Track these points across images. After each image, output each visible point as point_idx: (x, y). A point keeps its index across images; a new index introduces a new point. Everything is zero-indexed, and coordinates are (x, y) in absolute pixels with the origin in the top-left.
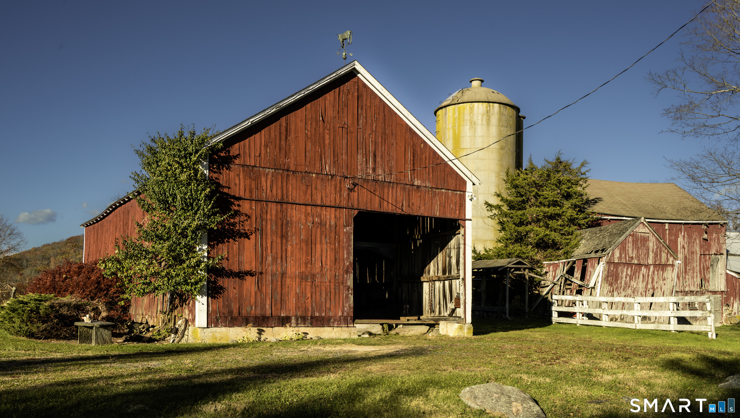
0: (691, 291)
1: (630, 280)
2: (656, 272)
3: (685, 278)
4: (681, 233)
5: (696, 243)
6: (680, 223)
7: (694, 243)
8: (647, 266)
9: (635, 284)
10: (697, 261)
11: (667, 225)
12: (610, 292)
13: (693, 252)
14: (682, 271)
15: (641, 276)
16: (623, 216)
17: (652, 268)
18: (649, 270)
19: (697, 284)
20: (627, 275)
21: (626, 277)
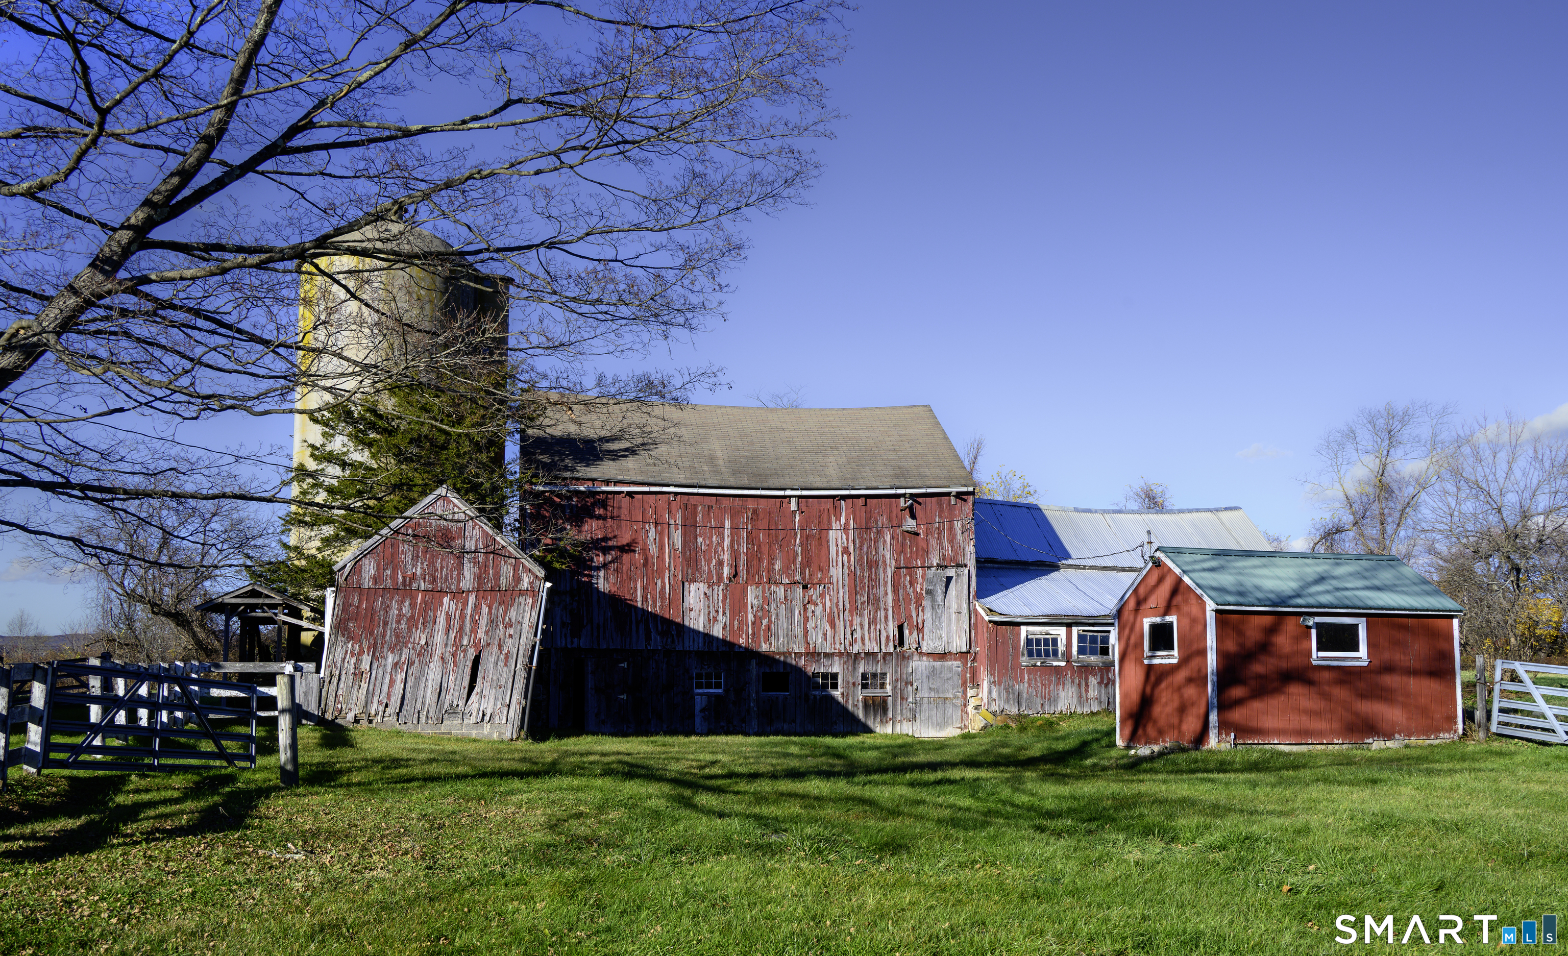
0: (868, 654)
1: (409, 629)
2: (485, 609)
3: (851, 622)
4: (838, 519)
5: (885, 541)
6: (833, 497)
7: (876, 541)
8: (459, 595)
9: (423, 637)
10: (886, 583)
11: (794, 500)
12: (352, 655)
13: (877, 562)
14: (841, 607)
15: (442, 620)
16: (668, 485)
17: (472, 599)
18: (465, 603)
19: (888, 637)
20: (401, 615)
21: (398, 622)
